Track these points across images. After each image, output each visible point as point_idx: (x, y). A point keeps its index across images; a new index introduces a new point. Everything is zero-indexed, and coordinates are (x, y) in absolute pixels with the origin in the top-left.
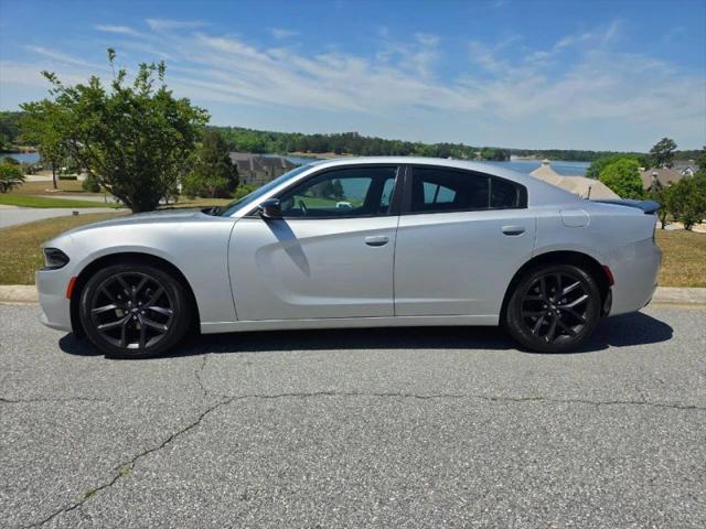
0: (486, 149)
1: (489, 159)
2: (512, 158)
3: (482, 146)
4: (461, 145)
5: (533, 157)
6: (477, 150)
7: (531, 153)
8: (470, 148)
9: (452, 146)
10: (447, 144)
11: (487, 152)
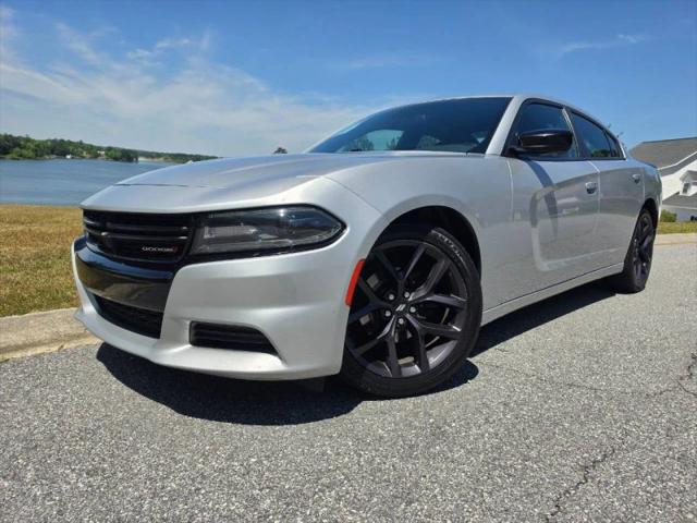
0: (109, 149)
1: (116, 159)
2: (140, 159)
3: (105, 145)
4: (81, 143)
5: (162, 159)
6: (100, 149)
7: (159, 155)
8: (92, 147)
9: (70, 143)
10: (62, 141)
11: (112, 152)
